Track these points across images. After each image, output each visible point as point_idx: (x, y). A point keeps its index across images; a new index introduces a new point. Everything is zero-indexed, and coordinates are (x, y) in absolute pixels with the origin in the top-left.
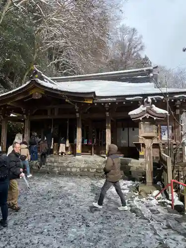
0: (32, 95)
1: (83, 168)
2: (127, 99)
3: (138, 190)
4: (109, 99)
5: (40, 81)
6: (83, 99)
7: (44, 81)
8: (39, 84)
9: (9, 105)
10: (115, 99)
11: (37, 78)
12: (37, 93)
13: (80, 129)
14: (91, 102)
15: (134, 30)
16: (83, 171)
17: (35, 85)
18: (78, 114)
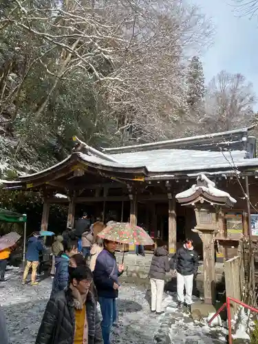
0: (73, 172)
1: (131, 272)
2: (189, 175)
3: (190, 311)
4: (166, 175)
5: (82, 155)
6: (132, 176)
7: (87, 154)
8: (81, 159)
9: (47, 185)
10: (173, 176)
11: (79, 151)
12: (79, 170)
13: (134, 216)
14: (142, 180)
15: (238, 76)
16: (131, 276)
17: (77, 160)
18: (131, 196)
